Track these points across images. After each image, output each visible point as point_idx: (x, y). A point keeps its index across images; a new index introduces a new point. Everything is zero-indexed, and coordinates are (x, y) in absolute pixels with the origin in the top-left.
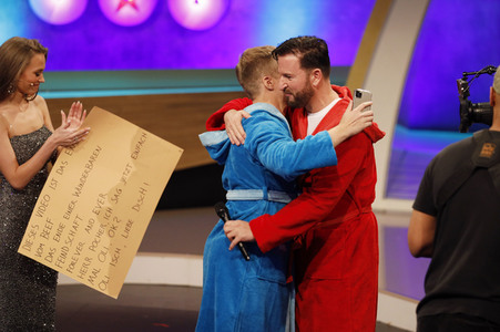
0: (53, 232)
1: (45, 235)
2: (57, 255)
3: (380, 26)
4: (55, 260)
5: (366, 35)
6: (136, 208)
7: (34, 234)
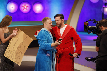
0: (10, 52)
1: (9, 53)
2: (10, 57)
3: (73, 12)
4: (10, 58)
5: (70, 14)
6: (23, 49)
7: (7, 52)
